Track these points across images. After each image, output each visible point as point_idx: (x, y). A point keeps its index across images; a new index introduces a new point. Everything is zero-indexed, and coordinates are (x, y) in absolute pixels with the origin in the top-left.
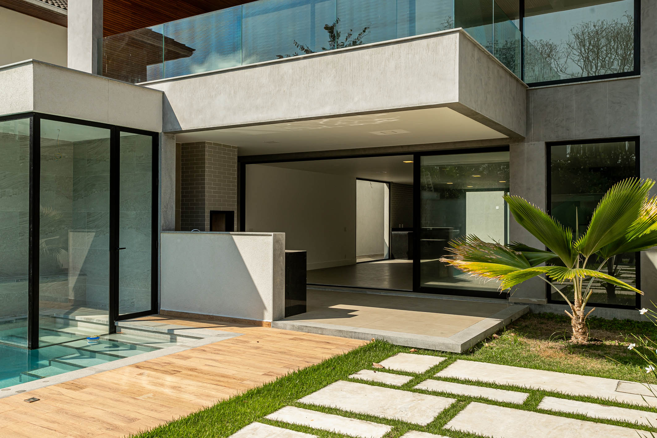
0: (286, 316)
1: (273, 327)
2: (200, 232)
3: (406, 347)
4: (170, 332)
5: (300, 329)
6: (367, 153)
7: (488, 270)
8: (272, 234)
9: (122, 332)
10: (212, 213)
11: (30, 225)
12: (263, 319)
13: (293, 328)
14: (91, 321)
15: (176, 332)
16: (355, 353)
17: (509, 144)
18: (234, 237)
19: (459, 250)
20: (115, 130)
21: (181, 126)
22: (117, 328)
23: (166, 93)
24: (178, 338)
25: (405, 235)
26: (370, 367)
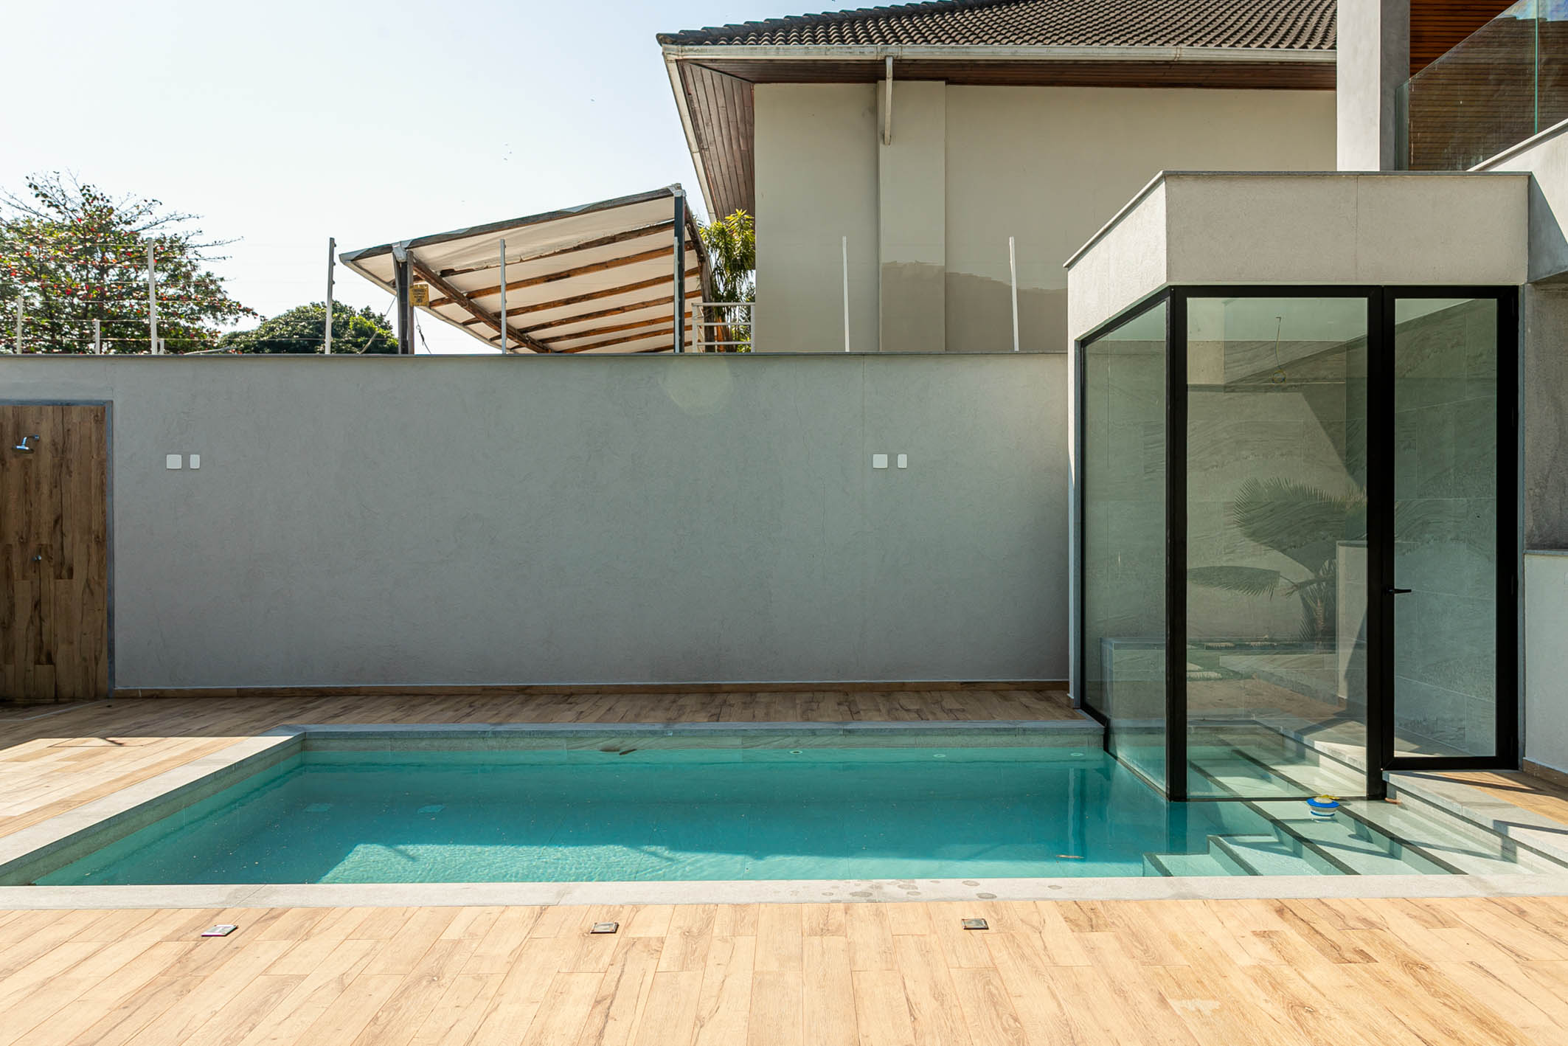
4: (1500, 828)
9: (1398, 800)
15: (1514, 833)
20: (1382, 299)
22: (1388, 787)
23: (1536, 175)
24: (1520, 850)
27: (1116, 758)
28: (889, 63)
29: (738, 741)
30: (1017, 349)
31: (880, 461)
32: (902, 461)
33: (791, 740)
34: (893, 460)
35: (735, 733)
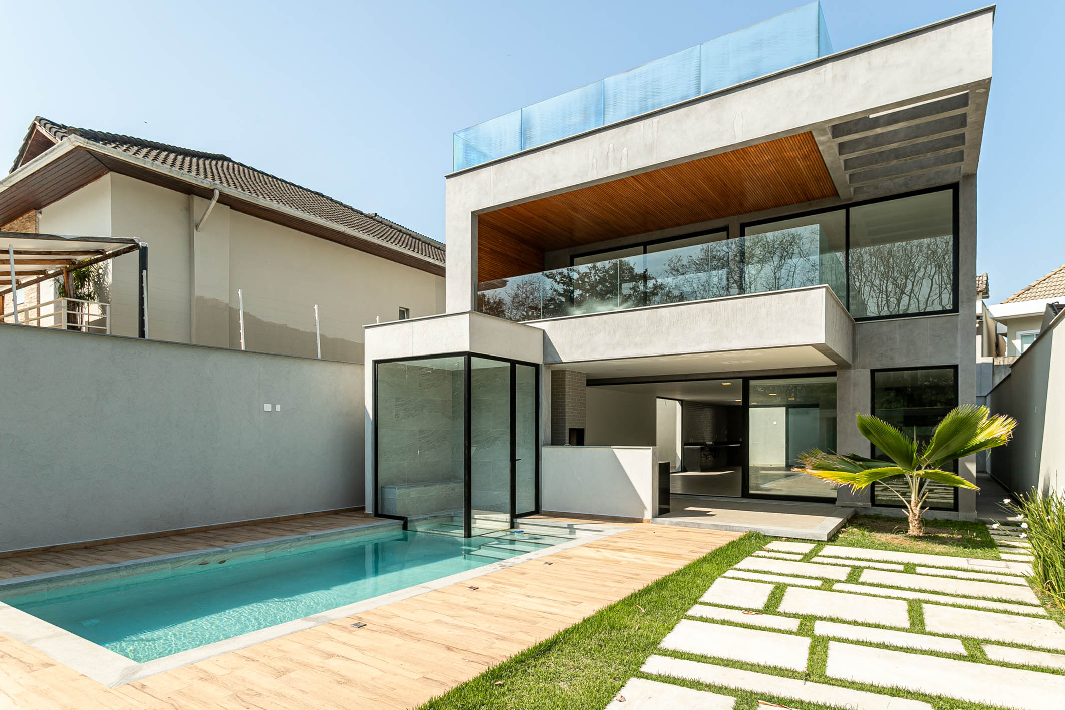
0: (659, 515)
1: (652, 523)
2: (570, 446)
3: (777, 537)
4: (570, 527)
5: (678, 524)
6: (699, 378)
7: (838, 477)
8: (651, 447)
9: (521, 527)
10: (570, 430)
11: (465, 440)
12: (644, 517)
13: (671, 524)
14: (490, 519)
15: (575, 527)
16: (732, 544)
17: (836, 370)
18: (614, 450)
19: (807, 461)
20: (514, 363)
21: (562, 358)
22: (515, 524)
23: (546, 331)
24: (577, 531)
25: (698, 449)
26: (761, 549)
27: (417, 531)
28: (217, 193)
29: (263, 549)
30: (319, 357)
31: (268, 407)
32: (278, 407)
33: (288, 545)
34: (273, 407)
35: (263, 546)
